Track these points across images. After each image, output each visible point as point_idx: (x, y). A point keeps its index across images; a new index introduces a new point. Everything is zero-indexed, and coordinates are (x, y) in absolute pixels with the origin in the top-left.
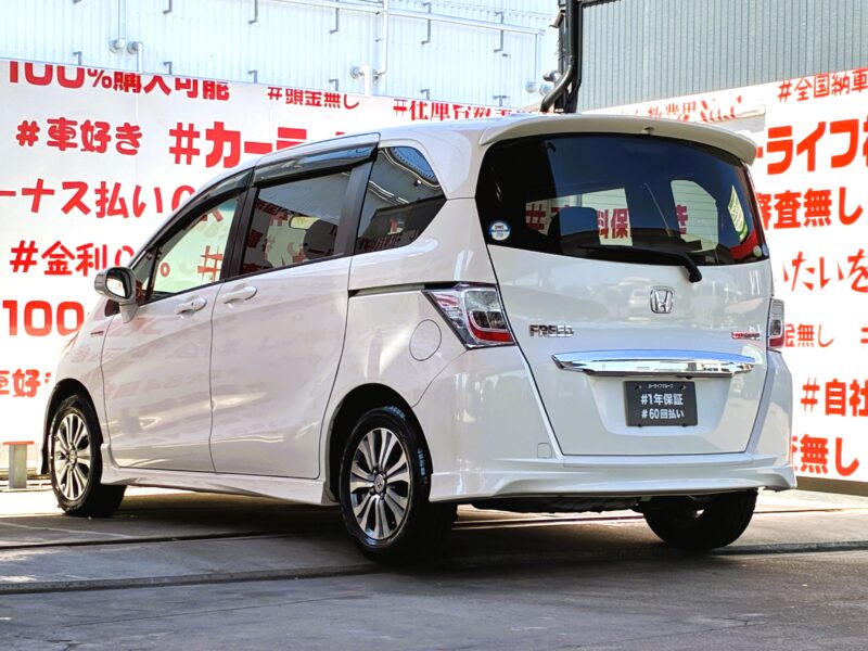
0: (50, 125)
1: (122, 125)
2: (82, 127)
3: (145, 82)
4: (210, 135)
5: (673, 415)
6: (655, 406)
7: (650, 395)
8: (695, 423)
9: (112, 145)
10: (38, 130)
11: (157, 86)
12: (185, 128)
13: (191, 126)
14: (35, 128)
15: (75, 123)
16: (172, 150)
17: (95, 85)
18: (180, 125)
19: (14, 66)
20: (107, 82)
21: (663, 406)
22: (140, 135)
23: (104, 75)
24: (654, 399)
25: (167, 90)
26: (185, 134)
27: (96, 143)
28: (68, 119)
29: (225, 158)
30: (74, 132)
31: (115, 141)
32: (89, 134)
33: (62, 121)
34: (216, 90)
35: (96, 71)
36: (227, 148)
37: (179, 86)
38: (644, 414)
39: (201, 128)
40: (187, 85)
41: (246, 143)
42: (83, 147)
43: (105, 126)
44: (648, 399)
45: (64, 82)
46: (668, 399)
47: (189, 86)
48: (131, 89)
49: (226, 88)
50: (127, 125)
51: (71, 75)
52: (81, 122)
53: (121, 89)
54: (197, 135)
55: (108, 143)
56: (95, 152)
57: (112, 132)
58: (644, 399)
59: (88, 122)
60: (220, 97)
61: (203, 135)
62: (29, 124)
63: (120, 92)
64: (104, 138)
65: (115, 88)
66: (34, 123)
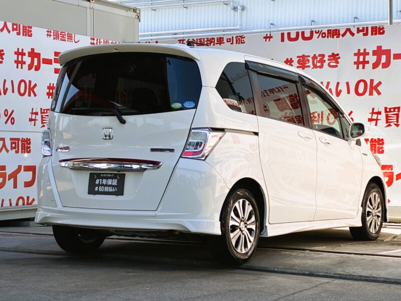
0: (298, 59)
1: (331, 54)
2: (312, 58)
3: (342, 32)
4: (374, 53)
5: (111, 189)
6: (103, 185)
7: (101, 180)
8: (122, 194)
9: (326, 64)
10: (293, 61)
11: (348, 33)
12: (362, 51)
13: (365, 50)
15: (309, 56)
16: (355, 63)
17: (318, 37)
18: (359, 50)
19: (283, 35)
20: (324, 35)
21: (106, 185)
22: (339, 58)
23: (323, 32)
24: (102, 182)
25: (353, 34)
26: (362, 54)
27: (319, 64)
28: (306, 55)
29: (382, 63)
30: (308, 61)
31: (327, 62)
32: (315, 60)
33: (303, 56)
34: (378, 30)
35: (319, 31)
36: (384, 59)
37: (359, 31)
38: (96, 189)
39: (370, 50)
40: (363, 30)
41: (394, 55)
42: (313, 67)
43: (323, 56)
44: (100, 182)
45: (304, 38)
46: (110, 182)
47: (364, 31)
48: (335, 37)
49: (383, 28)
50: (333, 54)
51: (307, 35)
52: (312, 55)
53: (331, 37)
54: (368, 54)
55: (324, 64)
56: (318, 68)
57: (326, 58)
58: (97, 182)
59: (315, 55)
60: (380, 33)
61: (371, 53)
62: (289, 60)
63: (330, 39)
64: (322, 61)
65: (328, 37)
66: (291, 59)
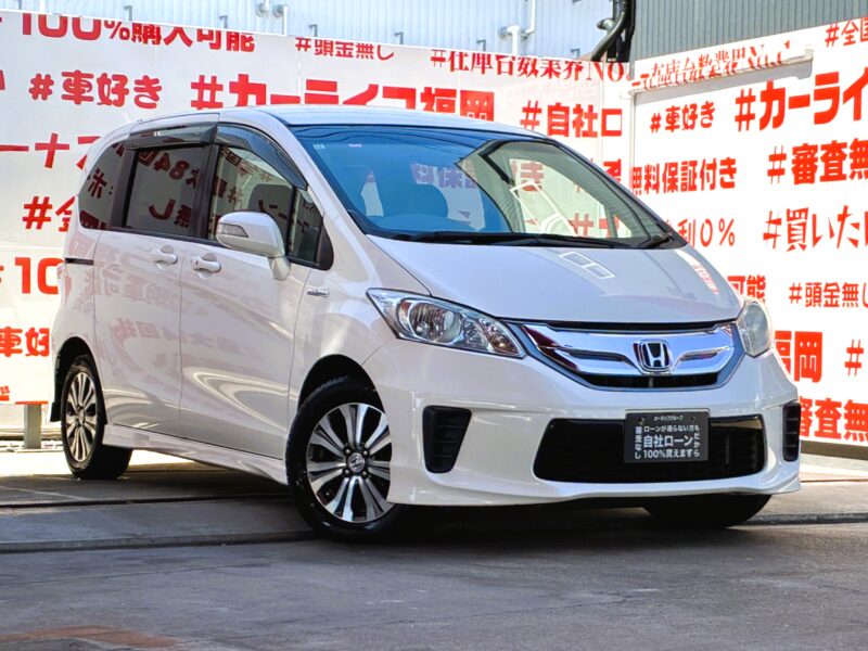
0: (65, 78)
1: (141, 78)
2: (98, 80)
3: (165, 34)
4: (234, 87)
9: (129, 99)
10: (52, 83)
11: (178, 37)
12: (208, 81)
13: (214, 79)
14: (49, 81)
15: (91, 76)
16: (194, 103)
17: (112, 36)
18: (202, 78)
19: (27, 18)
20: (124, 34)
22: (160, 88)
23: (122, 26)
25: (188, 42)
26: (207, 86)
27: (113, 97)
28: (83, 72)
30: (90, 86)
31: (133, 94)
32: (106, 87)
33: (78, 74)
34: (239, 42)
35: (113, 23)
36: (252, 102)
37: (201, 37)
39: (224, 81)
40: (209, 37)
41: (273, 95)
42: (99, 101)
43: (122, 79)
45: (80, 34)
47: (211, 38)
48: (150, 41)
49: (251, 39)
50: (146, 77)
52: (97, 75)
53: (140, 40)
54: (220, 88)
55: (126, 97)
56: (113, 106)
57: (130, 86)
59: (105, 75)
60: (245, 49)
61: (227, 87)
62: (43, 77)
63: (139, 44)
64: (122, 92)
65: (134, 40)
66: (48, 77)
